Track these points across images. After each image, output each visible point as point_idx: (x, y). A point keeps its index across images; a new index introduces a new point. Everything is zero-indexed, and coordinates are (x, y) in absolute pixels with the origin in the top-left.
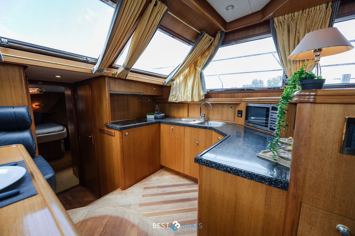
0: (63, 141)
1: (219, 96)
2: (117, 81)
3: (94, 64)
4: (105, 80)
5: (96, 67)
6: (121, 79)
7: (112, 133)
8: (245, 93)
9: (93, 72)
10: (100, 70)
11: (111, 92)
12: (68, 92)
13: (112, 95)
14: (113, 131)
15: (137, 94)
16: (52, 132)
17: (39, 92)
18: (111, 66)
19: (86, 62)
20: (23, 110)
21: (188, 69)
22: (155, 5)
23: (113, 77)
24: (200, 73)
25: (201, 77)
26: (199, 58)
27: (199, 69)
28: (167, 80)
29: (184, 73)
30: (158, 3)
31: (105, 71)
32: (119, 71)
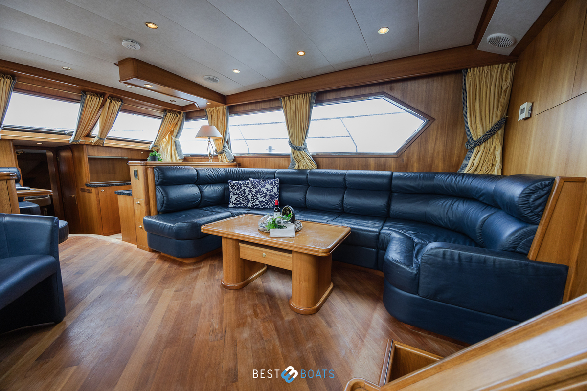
0: (46, 209)
2: (96, 148)
3: (72, 135)
4: (83, 148)
5: (72, 138)
6: (98, 145)
7: (90, 190)
9: (70, 142)
10: (75, 140)
11: (89, 157)
12: (50, 154)
13: (89, 159)
14: (91, 189)
15: (120, 158)
18: (88, 136)
19: (64, 134)
21: (167, 137)
22: (111, 102)
23: (90, 145)
24: (175, 142)
25: (176, 145)
26: (173, 129)
27: (173, 138)
28: (151, 146)
29: (164, 140)
30: (113, 101)
31: (82, 141)
32: (96, 139)
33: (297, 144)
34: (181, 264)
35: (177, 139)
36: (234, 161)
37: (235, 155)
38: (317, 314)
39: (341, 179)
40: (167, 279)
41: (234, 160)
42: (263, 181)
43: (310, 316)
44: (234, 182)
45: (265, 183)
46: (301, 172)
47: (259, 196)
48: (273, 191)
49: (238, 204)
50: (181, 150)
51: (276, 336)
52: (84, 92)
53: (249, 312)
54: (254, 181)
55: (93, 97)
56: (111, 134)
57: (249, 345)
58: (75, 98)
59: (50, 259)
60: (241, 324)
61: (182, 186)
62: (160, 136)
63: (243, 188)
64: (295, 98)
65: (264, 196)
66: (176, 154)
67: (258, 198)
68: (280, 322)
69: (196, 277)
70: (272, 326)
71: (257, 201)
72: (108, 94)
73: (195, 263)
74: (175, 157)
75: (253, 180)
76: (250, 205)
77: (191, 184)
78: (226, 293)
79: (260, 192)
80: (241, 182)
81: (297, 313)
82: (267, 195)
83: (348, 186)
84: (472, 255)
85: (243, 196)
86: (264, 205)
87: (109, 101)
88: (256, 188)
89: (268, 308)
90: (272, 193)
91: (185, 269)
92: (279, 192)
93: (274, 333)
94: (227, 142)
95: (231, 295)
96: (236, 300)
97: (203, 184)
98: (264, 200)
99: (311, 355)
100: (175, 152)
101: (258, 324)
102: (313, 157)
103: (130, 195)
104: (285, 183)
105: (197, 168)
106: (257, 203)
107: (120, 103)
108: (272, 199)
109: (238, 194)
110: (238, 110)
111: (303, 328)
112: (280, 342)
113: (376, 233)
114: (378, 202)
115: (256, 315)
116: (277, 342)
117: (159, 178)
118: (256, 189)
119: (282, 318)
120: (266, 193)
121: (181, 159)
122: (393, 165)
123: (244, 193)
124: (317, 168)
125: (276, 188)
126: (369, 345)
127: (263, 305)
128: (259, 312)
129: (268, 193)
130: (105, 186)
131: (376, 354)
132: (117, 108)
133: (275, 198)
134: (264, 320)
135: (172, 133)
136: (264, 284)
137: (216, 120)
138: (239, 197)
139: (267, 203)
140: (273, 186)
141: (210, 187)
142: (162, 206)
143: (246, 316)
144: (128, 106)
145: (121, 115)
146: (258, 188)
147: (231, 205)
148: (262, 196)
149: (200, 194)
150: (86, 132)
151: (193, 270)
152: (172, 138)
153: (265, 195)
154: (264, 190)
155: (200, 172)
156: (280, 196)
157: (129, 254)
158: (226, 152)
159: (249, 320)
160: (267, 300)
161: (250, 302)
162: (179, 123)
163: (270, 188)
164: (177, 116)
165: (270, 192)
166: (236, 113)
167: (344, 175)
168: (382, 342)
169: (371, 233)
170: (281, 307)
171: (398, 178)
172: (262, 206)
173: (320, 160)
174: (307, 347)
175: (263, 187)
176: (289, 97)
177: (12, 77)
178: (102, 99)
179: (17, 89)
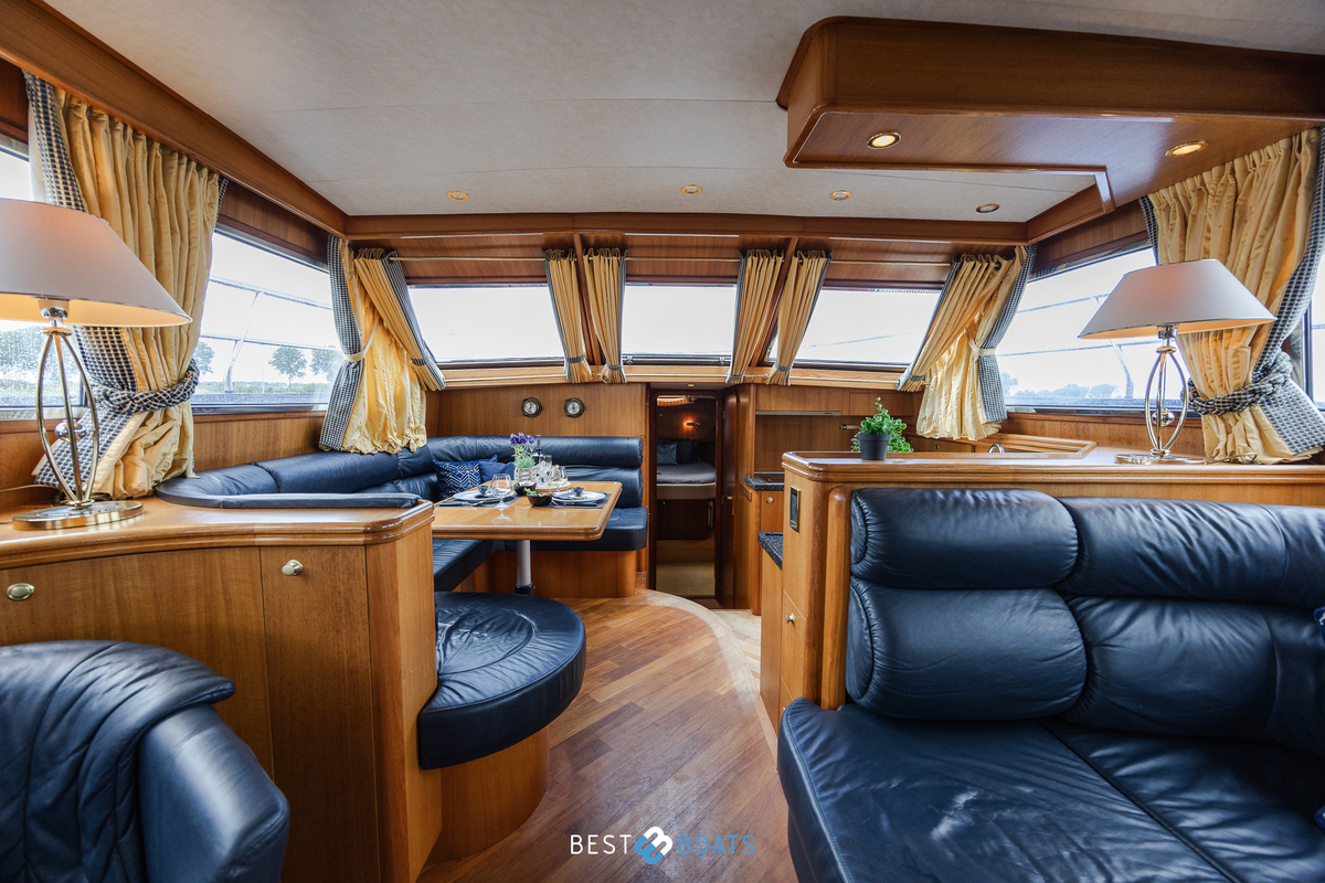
0: (712, 504)
1: (1043, 427)
2: (773, 392)
4: (748, 392)
5: (728, 371)
6: (776, 387)
7: (751, 494)
8: (1118, 427)
9: (727, 381)
10: (734, 376)
11: (758, 413)
13: (758, 419)
14: (750, 491)
15: (823, 414)
16: (695, 482)
17: (687, 402)
18: (762, 363)
19: (718, 364)
20: (635, 442)
21: (954, 348)
22: (802, 264)
23: (762, 384)
24: (980, 362)
25: (985, 372)
26: (976, 318)
27: (975, 350)
28: (903, 378)
29: (946, 357)
30: (805, 260)
31: (746, 375)
32: (773, 369)
35: (987, 352)
50: (998, 390)
52: (744, 251)
55: (762, 260)
56: (804, 353)
58: (730, 272)
61: (976, 597)
62: (934, 342)
66: (979, 404)
72: (795, 242)
74: (975, 415)
77: (1035, 589)
87: (795, 261)
94: (1291, 344)
97: (1105, 598)
100: (974, 397)
103: (779, 563)
105: (1077, 503)
107: (823, 260)
117: (864, 552)
121: (996, 422)
130: (776, 488)
132: (815, 278)
135: (971, 333)
141: (1159, 622)
144: (845, 268)
145: (827, 296)
149: (1082, 661)
150: (754, 356)
152: (970, 350)
155: (1096, 525)
158: (1268, 401)
162: (1004, 290)
164: (997, 269)
177: (621, 248)
178: (780, 260)
179: (633, 277)
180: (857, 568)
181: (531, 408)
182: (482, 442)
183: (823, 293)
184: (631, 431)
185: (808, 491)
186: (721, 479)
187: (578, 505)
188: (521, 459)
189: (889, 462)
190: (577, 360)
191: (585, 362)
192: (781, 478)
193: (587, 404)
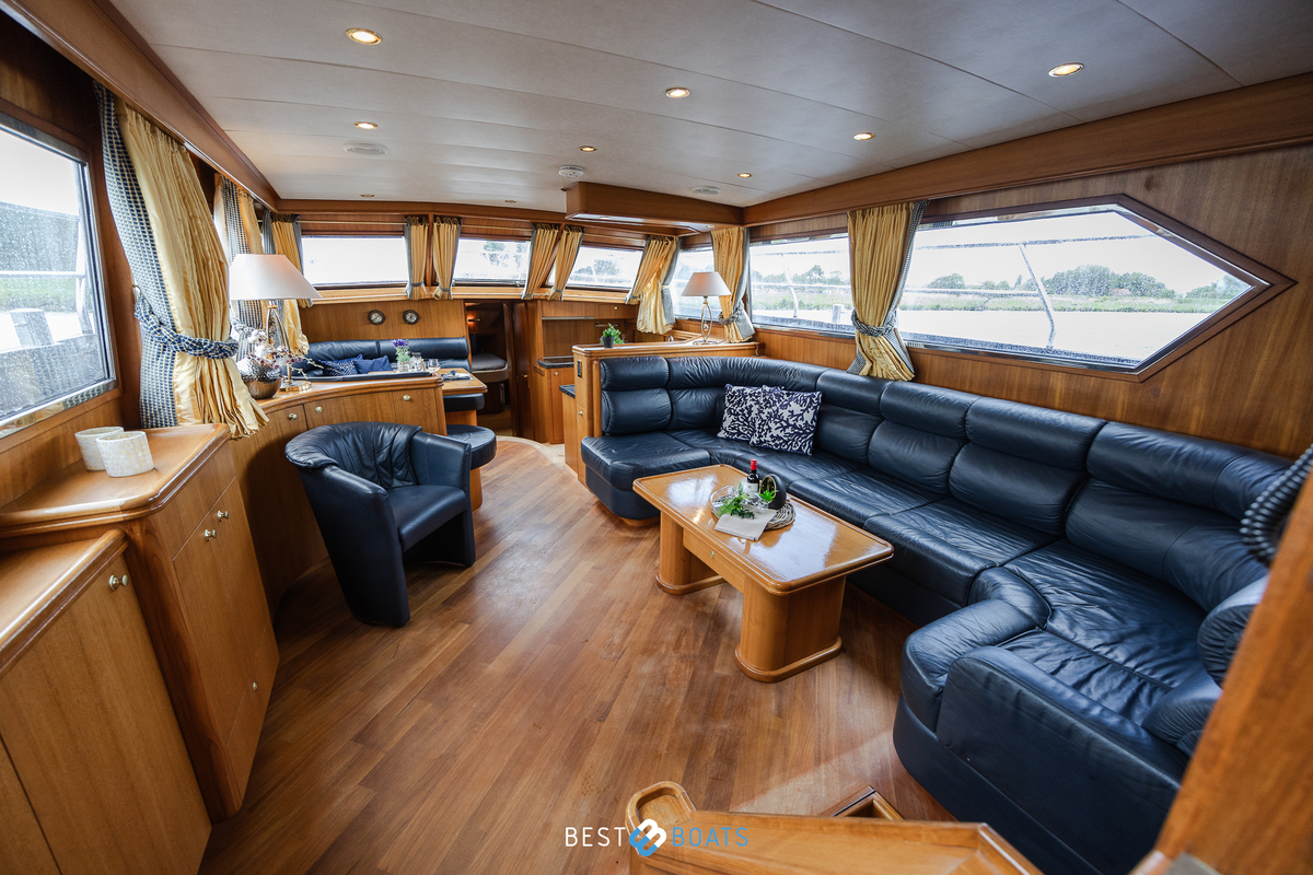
0: (502, 385)
1: (689, 327)
2: (552, 304)
3: (523, 286)
4: (536, 305)
5: (523, 291)
6: (554, 301)
7: (542, 371)
9: (521, 298)
10: (528, 294)
11: (544, 319)
13: (544, 322)
14: (542, 369)
15: (584, 318)
16: (488, 369)
18: (544, 285)
19: (515, 286)
20: (463, 341)
21: (651, 282)
22: (569, 234)
23: (544, 300)
24: (662, 291)
25: (663, 297)
26: (660, 267)
27: (661, 285)
28: (628, 296)
29: (649, 285)
30: (571, 233)
31: (536, 294)
32: (552, 291)
33: (870, 320)
34: (620, 525)
35: (665, 287)
36: (754, 337)
37: (758, 326)
38: (773, 685)
39: (955, 415)
40: (593, 544)
41: (753, 335)
42: (788, 395)
43: (758, 684)
44: (735, 388)
45: (791, 400)
46: (876, 383)
47: (772, 425)
48: (803, 419)
49: (734, 434)
50: (671, 307)
51: (686, 689)
52: (535, 226)
53: (671, 638)
54: (770, 392)
55: (546, 231)
56: (571, 281)
57: (642, 684)
58: (526, 234)
59: (461, 494)
60: (648, 650)
61: (640, 392)
62: (641, 278)
63: (749, 403)
64: (876, 213)
65: (782, 426)
66: (663, 315)
67: (769, 429)
68: (704, 673)
69: (629, 554)
70: (688, 672)
71: (769, 434)
72: (564, 224)
73: (639, 528)
74: (662, 320)
75: (768, 389)
76: (754, 440)
77: (657, 388)
78: (656, 594)
79: (776, 416)
80: (748, 390)
81: (741, 670)
82: (789, 425)
83: (970, 437)
84: (1045, 708)
85: (746, 420)
86: (781, 444)
87: (565, 233)
88: (770, 407)
89: (701, 643)
90: (800, 423)
91: (622, 534)
92: (818, 422)
93: (686, 683)
94: (745, 299)
95: (661, 600)
96: (663, 611)
97: (678, 389)
98: (782, 435)
99: (716, 740)
100: (661, 310)
101: (672, 662)
102: (911, 352)
103: (573, 396)
104: (832, 403)
105: (672, 359)
106: (768, 438)
107: (580, 235)
108: (798, 434)
109: (738, 414)
110: (769, 233)
111: (732, 697)
112: (685, 700)
113: (965, 574)
114: (1039, 495)
115: (677, 646)
116: (681, 699)
117: (605, 379)
118: (771, 410)
119: (711, 668)
120: (787, 422)
121: (671, 324)
122: (1120, 400)
123: (750, 412)
124: (913, 381)
125: (812, 411)
126: (824, 777)
127: (697, 636)
128: (684, 643)
129: (791, 422)
130: (560, 367)
131: (823, 795)
132: (576, 242)
133: (805, 432)
134: (683, 658)
135: (659, 274)
136: (721, 600)
137: (726, 255)
138: (738, 420)
139: (786, 442)
140: (804, 408)
141: (691, 394)
142: (607, 425)
143: (662, 643)
144: (591, 237)
145: (583, 251)
146: (775, 408)
147: (721, 434)
148: (778, 425)
149: (670, 408)
150: (540, 281)
151: (632, 539)
152: (658, 285)
153: (785, 424)
154: (786, 414)
155: (674, 367)
156: (818, 431)
157: (565, 489)
158: (738, 320)
159: (663, 649)
160: (709, 629)
161: (681, 623)
162: (670, 257)
163: (799, 410)
164: (667, 245)
165: (796, 420)
166: (767, 240)
167: (964, 408)
168: (853, 784)
169: (955, 570)
170: (721, 650)
171: (1112, 443)
172: (777, 446)
173: (926, 359)
174: (718, 727)
175: (784, 407)
176: (864, 210)
177: (459, 221)
178: (557, 231)
179: (464, 234)
180: (604, 386)
181: (376, 318)
182: (346, 345)
183: (582, 249)
184: (457, 333)
185: (584, 362)
186: (515, 366)
187: (454, 380)
188: (402, 355)
189: (615, 348)
190: (419, 285)
191: (423, 285)
192: (572, 360)
193: (421, 314)
